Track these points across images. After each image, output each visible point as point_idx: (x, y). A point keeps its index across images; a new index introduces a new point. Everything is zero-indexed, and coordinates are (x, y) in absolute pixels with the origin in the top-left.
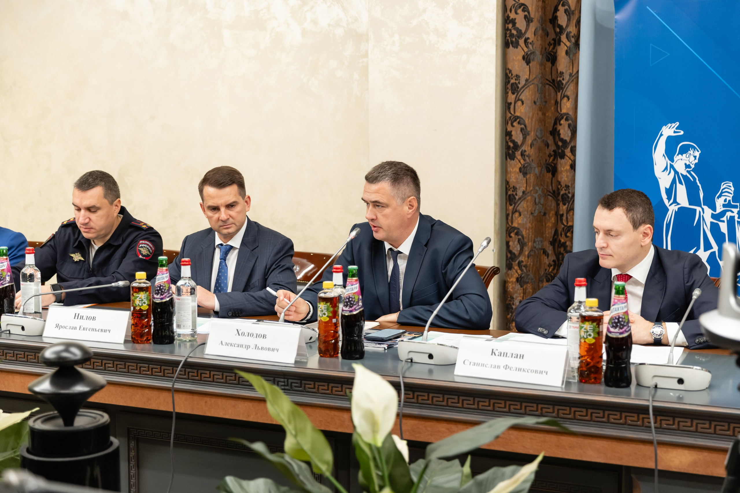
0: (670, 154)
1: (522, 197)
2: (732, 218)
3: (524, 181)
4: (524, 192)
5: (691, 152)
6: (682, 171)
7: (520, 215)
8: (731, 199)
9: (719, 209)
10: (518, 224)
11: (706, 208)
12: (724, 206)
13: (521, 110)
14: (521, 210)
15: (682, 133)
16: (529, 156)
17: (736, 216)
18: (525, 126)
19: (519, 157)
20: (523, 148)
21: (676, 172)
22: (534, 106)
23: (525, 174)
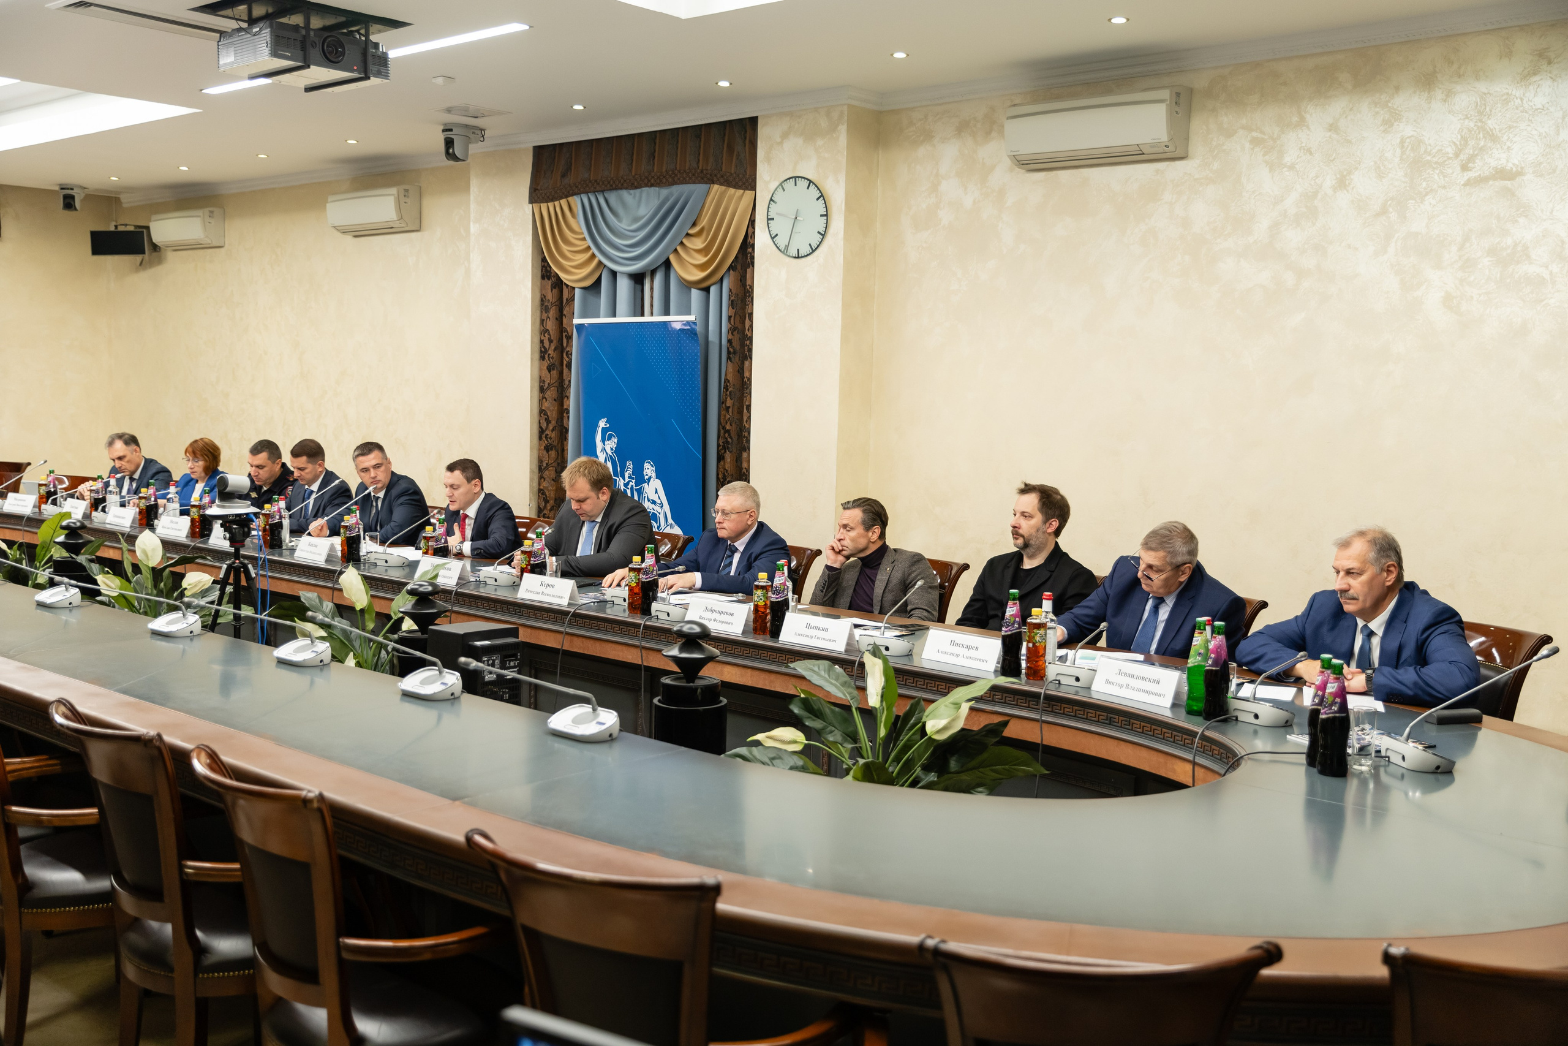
0: (603, 441)
1: (546, 467)
2: (632, 485)
3: (547, 456)
4: (547, 464)
5: (613, 439)
6: (609, 452)
7: (544, 480)
8: (631, 473)
9: (627, 480)
10: (544, 487)
11: (621, 478)
12: (629, 477)
13: (546, 405)
14: (545, 477)
15: (608, 426)
16: (550, 438)
17: (634, 485)
18: (548, 416)
19: (544, 439)
20: (547, 432)
21: (607, 453)
22: (554, 402)
23: (548, 451)
